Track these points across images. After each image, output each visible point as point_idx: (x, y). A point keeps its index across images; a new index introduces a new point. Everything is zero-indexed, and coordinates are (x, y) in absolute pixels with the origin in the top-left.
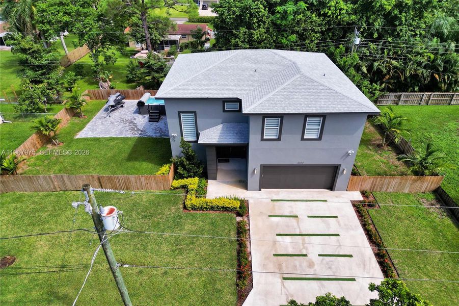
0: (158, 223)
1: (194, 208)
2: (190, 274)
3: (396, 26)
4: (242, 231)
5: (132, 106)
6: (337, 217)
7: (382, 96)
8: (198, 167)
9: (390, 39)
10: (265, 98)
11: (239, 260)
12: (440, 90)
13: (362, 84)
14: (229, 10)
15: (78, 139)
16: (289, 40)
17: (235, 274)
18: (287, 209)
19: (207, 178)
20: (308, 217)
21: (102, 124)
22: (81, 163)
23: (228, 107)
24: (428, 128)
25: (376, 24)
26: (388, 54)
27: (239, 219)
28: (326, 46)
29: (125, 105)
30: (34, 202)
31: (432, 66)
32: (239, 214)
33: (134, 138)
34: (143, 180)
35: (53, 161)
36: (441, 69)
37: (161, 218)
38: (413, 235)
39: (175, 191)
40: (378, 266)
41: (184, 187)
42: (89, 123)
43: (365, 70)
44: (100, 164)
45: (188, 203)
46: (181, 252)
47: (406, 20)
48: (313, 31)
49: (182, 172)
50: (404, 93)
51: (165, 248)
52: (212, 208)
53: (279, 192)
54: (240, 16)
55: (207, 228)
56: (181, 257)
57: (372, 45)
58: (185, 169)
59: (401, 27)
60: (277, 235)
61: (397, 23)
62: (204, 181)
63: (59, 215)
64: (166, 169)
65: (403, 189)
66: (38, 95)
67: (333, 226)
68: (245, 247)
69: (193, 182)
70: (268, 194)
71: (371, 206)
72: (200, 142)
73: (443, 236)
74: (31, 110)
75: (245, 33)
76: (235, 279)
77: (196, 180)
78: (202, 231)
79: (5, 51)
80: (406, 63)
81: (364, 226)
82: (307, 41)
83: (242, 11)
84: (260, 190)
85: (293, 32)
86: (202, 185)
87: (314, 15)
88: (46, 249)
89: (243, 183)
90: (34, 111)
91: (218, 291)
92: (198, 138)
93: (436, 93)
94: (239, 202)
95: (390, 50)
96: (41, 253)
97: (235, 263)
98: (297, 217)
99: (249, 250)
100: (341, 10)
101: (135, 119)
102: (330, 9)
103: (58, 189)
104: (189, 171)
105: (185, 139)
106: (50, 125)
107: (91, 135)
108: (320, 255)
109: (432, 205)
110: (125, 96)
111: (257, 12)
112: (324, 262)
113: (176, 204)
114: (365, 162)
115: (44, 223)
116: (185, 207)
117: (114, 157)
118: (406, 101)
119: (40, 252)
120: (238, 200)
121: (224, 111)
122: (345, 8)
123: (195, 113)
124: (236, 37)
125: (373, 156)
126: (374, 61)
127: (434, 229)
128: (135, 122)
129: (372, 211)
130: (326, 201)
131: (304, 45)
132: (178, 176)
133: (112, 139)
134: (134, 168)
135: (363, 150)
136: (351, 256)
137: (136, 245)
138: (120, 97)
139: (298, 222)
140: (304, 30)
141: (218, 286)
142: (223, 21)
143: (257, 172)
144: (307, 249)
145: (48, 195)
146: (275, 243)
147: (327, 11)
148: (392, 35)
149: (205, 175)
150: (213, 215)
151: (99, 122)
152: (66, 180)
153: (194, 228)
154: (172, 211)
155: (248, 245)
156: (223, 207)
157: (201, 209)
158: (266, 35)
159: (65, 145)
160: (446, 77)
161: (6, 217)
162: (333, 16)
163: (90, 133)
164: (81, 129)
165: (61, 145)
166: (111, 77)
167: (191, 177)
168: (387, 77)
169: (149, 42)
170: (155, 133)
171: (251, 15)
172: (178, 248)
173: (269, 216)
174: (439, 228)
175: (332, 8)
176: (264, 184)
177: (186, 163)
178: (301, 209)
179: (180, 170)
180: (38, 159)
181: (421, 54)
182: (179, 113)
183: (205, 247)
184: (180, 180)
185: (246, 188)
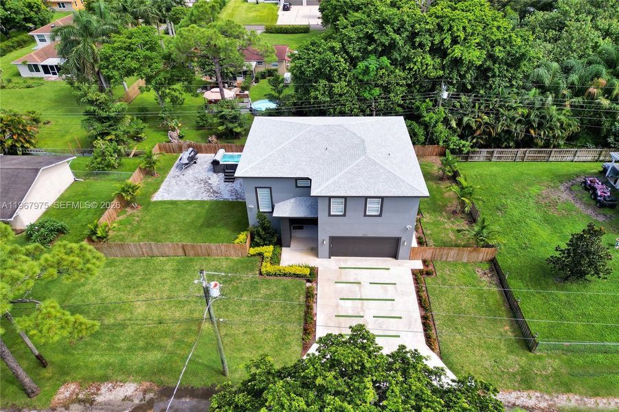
0: (238, 287)
1: (268, 274)
2: (265, 330)
3: (489, 77)
4: (310, 296)
5: (206, 162)
6: (395, 284)
7: (474, 152)
8: (273, 236)
9: (482, 92)
10: (331, 181)
11: (306, 320)
12: (536, 145)
13: (450, 140)
14: (308, 62)
15: (155, 202)
16: (372, 95)
17: (302, 331)
18: (352, 275)
19: (281, 246)
20: (370, 283)
21: (177, 184)
22: (162, 229)
23: (300, 183)
24: (508, 193)
25: (468, 76)
26: (479, 107)
27: (308, 284)
28: (413, 99)
29: (198, 161)
30: (126, 267)
31: (526, 121)
32: (309, 281)
33: (210, 201)
34: (223, 248)
35: (135, 225)
36: (535, 125)
37: (240, 283)
38: (460, 301)
39: (251, 258)
40: (421, 326)
41: (260, 254)
42: (164, 184)
43: (454, 124)
44: (181, 230)
45: (263, 270)
46: (257, 312)
47: (500, 72)
48: (398, 84)
49: (258, 241)
50: (497, 150)
51: (244, 309)
52: (285, 275)
53: (347, 260)
54: (320, 69)
55: (280, 292)
56: (257, 317)
57: (464, 98)
58: (261, 238)
59: (494, 79)
60: (340, 299)
61: (490, 74)
62: (278, 249)
63: (150, 279)
64: (243, 237)
65: (462, 259)
66: (110, 153)
67: (390, 292)
68: (312, 309)
69: (268, 250)
70: (336, 262)
71: (428, 274)
72: (275, 215)
73: (486, 302)
74: (103, 168)
75: (325, 85)
76: (301, 334)
77: (271, 248)
78: (275, 295)
79: (51, 81)
80: (497, 119)
81: (418, 292)
82: (392, 95)
83: (322, 64)
84: (330, 258)
85: (376, 86)
86: (276, 252)
87: (397, 71)
88: (144, 308)
89: (314, 251)
90: (106, 168)
91: (288, 343)
92: (273, 209)
93: (532, 149)
94: (309, 270)
95: (482, 103)
96: (140, 312)
97: (303, 321)
98: (360, 283)
99: (315, 312)
100: (427, 64)
101: (209, 179)
102: (415, 64)
103: (146, 255)
104: (264, 240)
105: (261, 210)
106: (131, 191)
107: (167, 197)
108: (374, 317)
109: (485, 274)
110: (197, 150)
111: (338, 65)
112: (377, 322)
113: (252, 270)
114: (436, 230)
115: (138, 286)
116: (261, 274)
117: (192, 222)
118: (499, 158)
119: (139, 310)
120: (309, 267)
121: (297, 187)
122: (432, 62)
123: (270, 188)
124: (316, 89)
125: (444, 223)
126: (465, 115)
127: (480, 296)
128: (210, 182)
129: (429, 280)
130: (389, 269)
131: (389, 98)
132: (254, 244)
133: (189, 202)
134: (213, 234)
135: (436, 217)
136: (401, 318)
137: (219, 306)
138: (192, 154)
139: (360, 288)
140: (389, 83)
141: (288, 339)
142: (302, 73)
143: (326, 242)
144: (364, 311)
145: (137, 261)
146: (337, 306)
147: (412, 67)
148: (484, 86)
149: (279, 243)
150: (286, 280)
151: (173, 181)
152: (153, 247)
153: (269, 292)
154: (250, 276)
155: (314, 308)
156: (295, 274)
157: (275, 275)
158: (348, 88)
159: (143, 209)
160: (542, 133)
161: (104, 280)
162: (419, 71)
163: (166, 195)
164: (156, 190)
165: (140, 208)
166: (180, 125)
167: (266, 245)
168: (478, 132)
169: (219, 75)
170: (231, 195)
171: (331, 68)
172: (254, 309)
173: (336, 282)
174: (485, 295)
175: (417, 64)
176: (333, 253)
177: (262, 233)
178: (364, 276)
179: (257, 239)
180: (121, 223)
181: (515, 109)
182: (256, 188)
183: (278, 309)
184: (256, 248)
185: (317, 256)
